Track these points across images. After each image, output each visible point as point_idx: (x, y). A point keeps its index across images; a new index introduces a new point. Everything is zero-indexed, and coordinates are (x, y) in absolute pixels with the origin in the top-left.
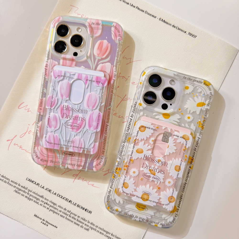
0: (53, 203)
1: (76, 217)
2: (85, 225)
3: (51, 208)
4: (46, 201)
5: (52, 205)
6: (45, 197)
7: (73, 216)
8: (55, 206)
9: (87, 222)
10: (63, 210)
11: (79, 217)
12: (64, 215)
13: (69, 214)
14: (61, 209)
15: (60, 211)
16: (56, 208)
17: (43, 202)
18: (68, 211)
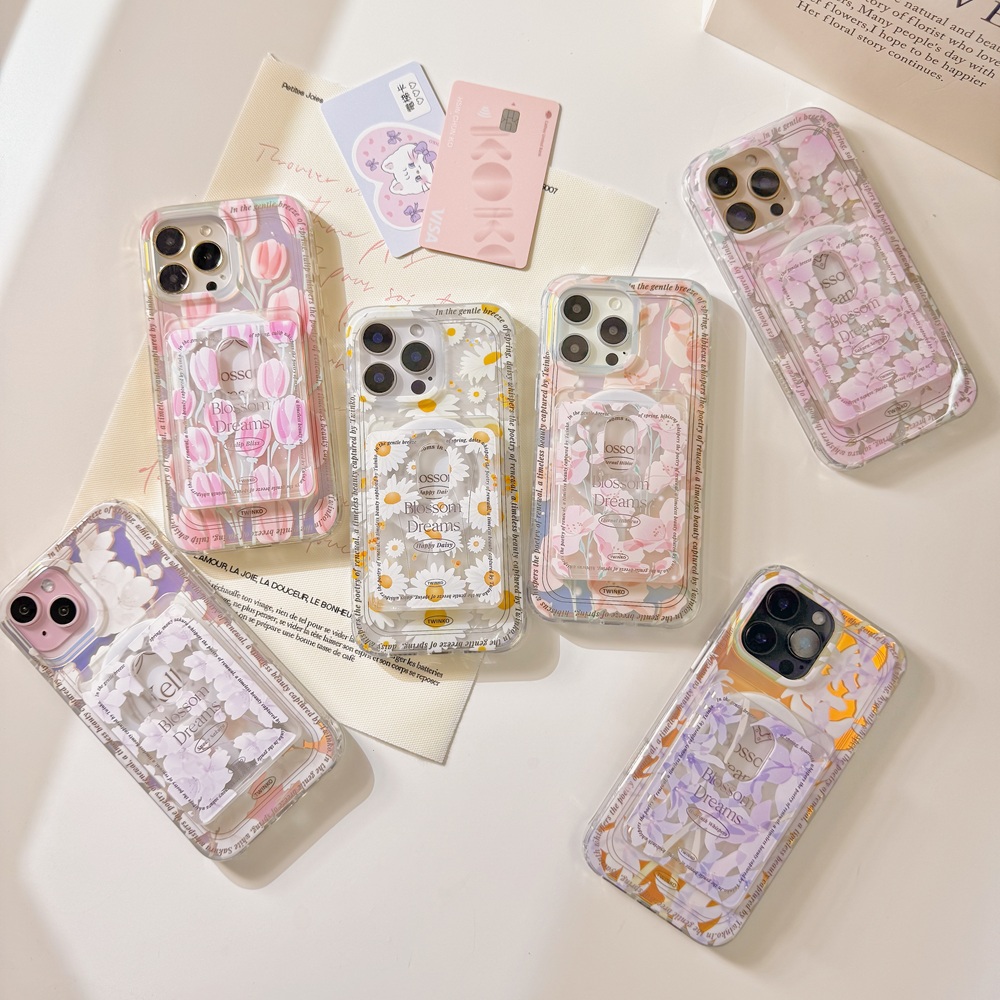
0: (262, 605)
1: (321, 632)
2: (345, 647)
3: (259, 618)
4: (246, 604)
5: (262, 610)
6: (242, 594)
7: (314, 630)
8: (269, 613)
9: (348, 639)
10: (288, 620)
11: (327, 630)
12: (291, 631)
13: (303, 626)
14: (283, 618)
15: (282, 622)
16: (270, 618)
17: (238, 605)
18: (301, 620)
